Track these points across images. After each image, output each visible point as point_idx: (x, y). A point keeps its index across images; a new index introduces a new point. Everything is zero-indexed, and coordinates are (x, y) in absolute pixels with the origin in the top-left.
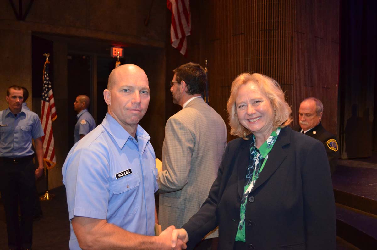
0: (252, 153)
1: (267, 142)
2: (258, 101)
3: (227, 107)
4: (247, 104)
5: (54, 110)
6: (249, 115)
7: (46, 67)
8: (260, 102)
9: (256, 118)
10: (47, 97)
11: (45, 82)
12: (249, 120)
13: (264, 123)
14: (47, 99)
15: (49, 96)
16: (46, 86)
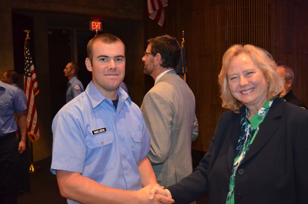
0: (243, 124)
1: (259, 114)
2: (251, 73)
3: (219, 80)
4: (239, 76)
5: (36, 85)
6: (241, 87)
7: (27, 43)
8: (253, 73)
9: (249, 89)
10: (29, 72)
11: (26, 58)
12: (241, 92)
13: (257, 95)
14: (29, 74)
15: (31, 71)
16: (27, 61)
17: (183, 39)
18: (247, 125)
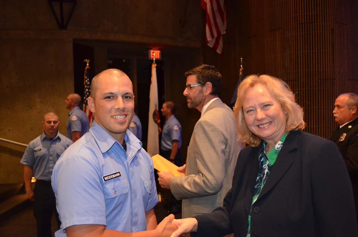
0: (262, 161)
1: (276, 148)
2: (268, 105)
4: (256, 109)
6: (258, 120)
8: (270, 106)
9: (266, 123)
11: (86, 86)
12: (258, 126)
13: (275, 128)
16: (87, 90)
17: (241, 66)
18: (265, 161)
